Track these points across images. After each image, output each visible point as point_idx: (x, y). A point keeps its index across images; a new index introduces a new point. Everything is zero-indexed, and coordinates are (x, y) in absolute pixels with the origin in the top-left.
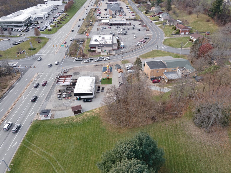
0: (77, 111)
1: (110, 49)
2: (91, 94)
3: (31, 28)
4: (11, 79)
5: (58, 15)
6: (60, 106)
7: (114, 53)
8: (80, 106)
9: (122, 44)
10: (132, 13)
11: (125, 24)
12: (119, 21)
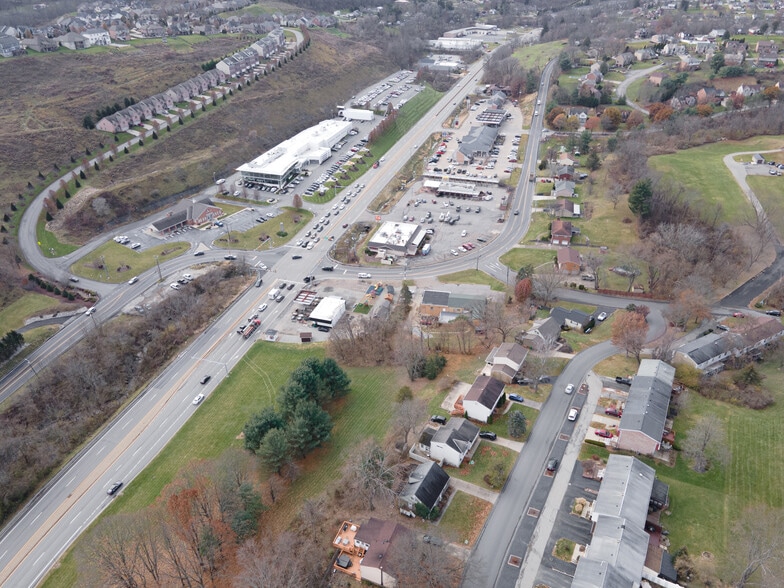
0: (306, 339)
1: (401, 254)
2: (330, 322)
3: (292, 186)
4: (244, 283)
5: (351, 154)
6: (291, 329)
7: (403, 262)
8: (310, 334)
9: (426, 247)
10: (513, 161)
11: (471, 196)
12: (459, 189)
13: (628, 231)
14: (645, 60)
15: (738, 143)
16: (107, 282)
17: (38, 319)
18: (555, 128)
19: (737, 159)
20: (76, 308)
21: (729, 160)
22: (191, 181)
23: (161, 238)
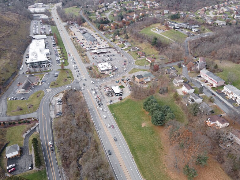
2: (121, 93)
4: (79, 94)
5: (56, 49)
6: (112, 99)
8: (120, 98)
10: (104, 41)
11: (106, 52)
12: (102, 51)
13: (153, 50)
17: (26, 134)
18: (103, 30)
20: (35, 124)
21: (151, 30)
23: (28, 92)
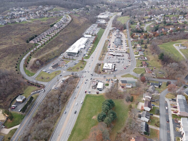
0: (98, 93)
1: (111, 71)
2: (102, 89)
3: (79, 55)
4: (77, 80)
5: (90, 46)
6: (93, 91)
7: (112, 73)
8: (98, 92)
9: (116, 69)
10: (127, 47)
11: (121, 56)
12: (118, 54)
13: (159, 63)
14: (148, 21)
15: (175, 41)
16: (45, 82)
17: (34, 92)
18: (133, 38)
19: (176, 45)
20: (41, 89)
21: (174, 45)
22: (55, 55)
23: (53, 70)
